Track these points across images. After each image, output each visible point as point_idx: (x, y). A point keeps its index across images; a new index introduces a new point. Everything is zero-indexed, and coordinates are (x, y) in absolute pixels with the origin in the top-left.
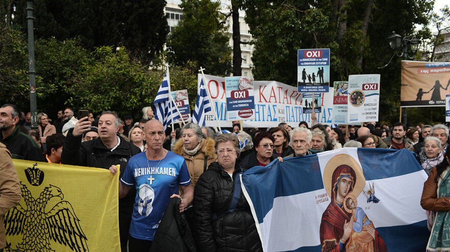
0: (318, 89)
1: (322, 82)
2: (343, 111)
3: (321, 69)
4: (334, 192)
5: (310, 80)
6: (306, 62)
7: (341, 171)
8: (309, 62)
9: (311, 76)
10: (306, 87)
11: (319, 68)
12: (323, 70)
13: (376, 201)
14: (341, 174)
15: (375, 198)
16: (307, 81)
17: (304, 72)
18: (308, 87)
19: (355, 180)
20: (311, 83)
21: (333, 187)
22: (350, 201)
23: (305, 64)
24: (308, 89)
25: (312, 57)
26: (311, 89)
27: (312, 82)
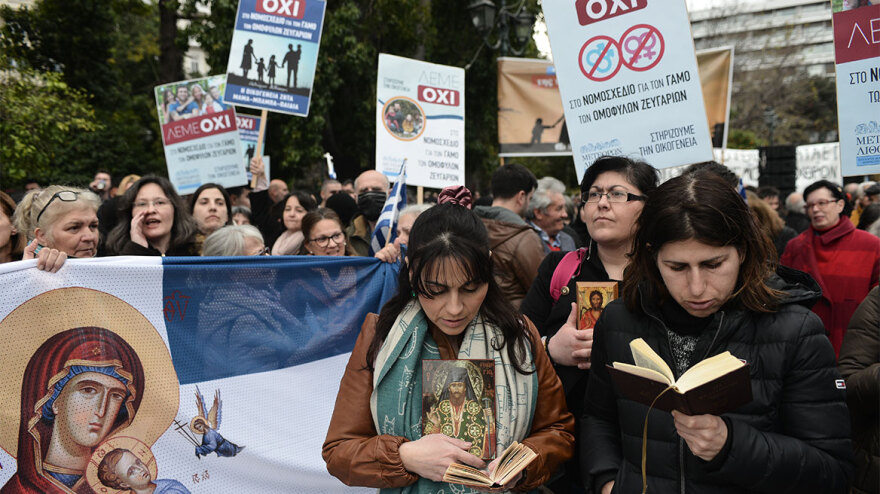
0: (278, 101)
1: (292, 84)
2: (191, 158)
3: (295, 49)
4: (36, 435)
5: (261, 74)
6: (259, 22)
7: (72, 348)
8: (265, 23)
9: (266, 63)
10: (249, 91)
11: (290, 46)
12: (299, 51)
13: (227, 449)
14: (70, 363)
15: (221, 441)
16: (253, 74)
17: (248, 50)
18: (253, 92)
19: (140, 383)
20: (263, 83)
21: (26, 414)
22: (124, 463)
23: (256, 27)
24: (251, 96)
25: (275, 14)
26: (261, 97)
27: (266, 79)
